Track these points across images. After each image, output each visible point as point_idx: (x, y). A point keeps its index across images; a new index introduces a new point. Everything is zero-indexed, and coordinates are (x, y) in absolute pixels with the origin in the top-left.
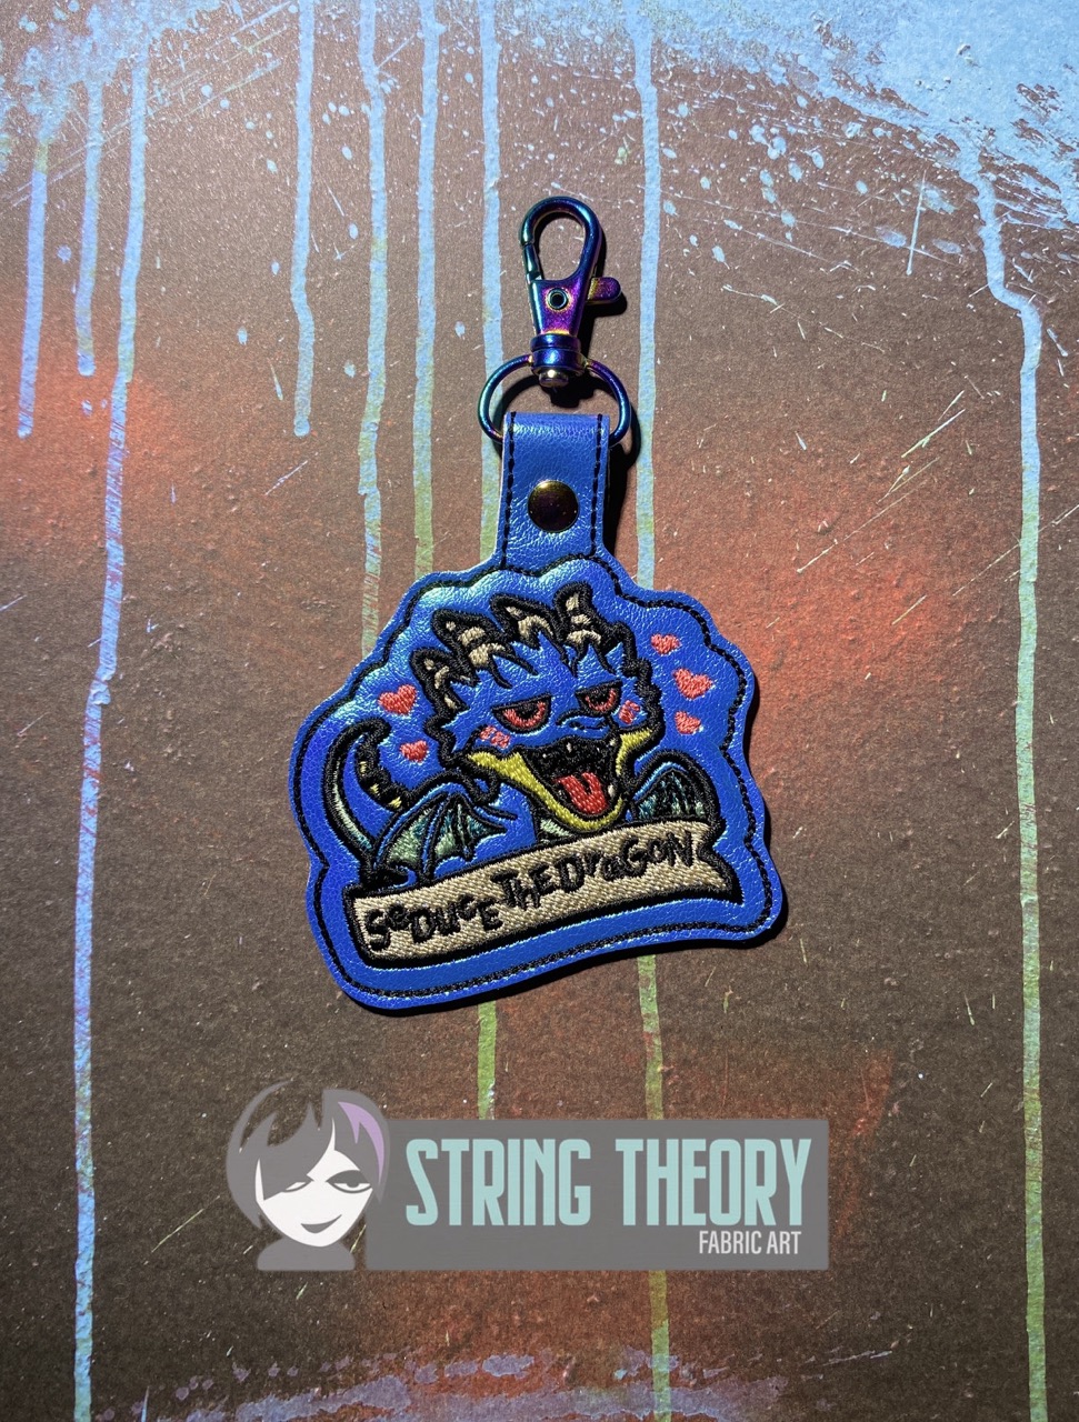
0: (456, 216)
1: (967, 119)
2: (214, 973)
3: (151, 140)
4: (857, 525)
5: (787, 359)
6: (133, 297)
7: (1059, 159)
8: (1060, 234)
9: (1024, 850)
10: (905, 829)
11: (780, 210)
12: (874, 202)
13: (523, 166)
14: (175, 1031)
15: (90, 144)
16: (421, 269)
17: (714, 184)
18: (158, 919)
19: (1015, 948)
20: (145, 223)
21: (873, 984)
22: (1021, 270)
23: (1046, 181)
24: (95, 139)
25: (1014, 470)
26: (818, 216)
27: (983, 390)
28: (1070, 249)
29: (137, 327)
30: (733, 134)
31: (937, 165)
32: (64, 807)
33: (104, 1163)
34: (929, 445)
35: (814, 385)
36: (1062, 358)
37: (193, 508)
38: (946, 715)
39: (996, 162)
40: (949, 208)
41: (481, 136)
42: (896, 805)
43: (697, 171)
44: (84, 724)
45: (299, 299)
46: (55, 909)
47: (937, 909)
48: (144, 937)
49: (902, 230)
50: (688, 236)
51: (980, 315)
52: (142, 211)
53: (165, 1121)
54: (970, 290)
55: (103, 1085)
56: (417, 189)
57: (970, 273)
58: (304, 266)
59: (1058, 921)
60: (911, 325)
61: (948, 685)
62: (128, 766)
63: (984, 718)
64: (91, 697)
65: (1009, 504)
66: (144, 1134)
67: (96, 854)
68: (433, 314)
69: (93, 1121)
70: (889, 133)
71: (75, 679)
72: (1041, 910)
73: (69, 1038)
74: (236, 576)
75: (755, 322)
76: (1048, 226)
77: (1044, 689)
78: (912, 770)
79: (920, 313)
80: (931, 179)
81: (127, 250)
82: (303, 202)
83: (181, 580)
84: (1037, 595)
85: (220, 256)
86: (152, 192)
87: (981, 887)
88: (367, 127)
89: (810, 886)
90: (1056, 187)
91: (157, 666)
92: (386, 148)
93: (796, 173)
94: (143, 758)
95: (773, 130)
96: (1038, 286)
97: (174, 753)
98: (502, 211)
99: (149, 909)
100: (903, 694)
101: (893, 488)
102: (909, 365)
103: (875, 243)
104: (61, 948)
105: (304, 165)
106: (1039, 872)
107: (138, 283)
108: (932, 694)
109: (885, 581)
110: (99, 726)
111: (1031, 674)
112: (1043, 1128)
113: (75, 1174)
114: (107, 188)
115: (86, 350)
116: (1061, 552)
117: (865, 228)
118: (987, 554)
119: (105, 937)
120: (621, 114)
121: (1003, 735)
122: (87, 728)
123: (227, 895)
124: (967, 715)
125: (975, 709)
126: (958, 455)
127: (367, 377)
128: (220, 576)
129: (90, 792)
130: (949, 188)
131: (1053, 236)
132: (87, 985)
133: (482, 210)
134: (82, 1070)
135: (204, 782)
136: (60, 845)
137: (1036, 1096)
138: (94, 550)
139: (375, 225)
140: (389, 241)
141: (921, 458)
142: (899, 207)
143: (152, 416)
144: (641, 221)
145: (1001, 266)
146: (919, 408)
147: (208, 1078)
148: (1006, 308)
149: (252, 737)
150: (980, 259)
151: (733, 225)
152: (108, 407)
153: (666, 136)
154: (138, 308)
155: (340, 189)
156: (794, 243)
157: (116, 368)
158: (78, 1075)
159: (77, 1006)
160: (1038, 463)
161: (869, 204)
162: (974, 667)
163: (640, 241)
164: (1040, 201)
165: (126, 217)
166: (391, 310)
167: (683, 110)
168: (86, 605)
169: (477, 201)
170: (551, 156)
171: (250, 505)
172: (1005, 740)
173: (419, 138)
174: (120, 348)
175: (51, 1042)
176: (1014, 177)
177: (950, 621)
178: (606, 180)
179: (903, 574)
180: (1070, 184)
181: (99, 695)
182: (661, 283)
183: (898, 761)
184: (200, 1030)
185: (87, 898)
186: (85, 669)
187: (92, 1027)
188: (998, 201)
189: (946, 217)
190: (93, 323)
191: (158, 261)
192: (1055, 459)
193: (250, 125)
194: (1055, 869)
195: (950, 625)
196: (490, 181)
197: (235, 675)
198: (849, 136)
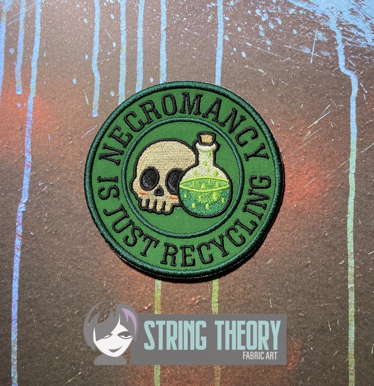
0: (151, 40)
1: (332, 8)
2: (61, 307)
3: (43, 11)
4: (292, 152)
5: (268, 92)
6: (36, 67)
7: (365, 23)
8: (365, 49)
9: (349, 268)
10: (308, 261)
11: (265, 39)
12: (299, 37)
13: (175, 22)
14: (47, 328)
15: (21, 12)
16: (138, 58)
17: (242, 30)
18: (41, 288)
19: (345, 303)
20: (40, 40)
21: (295, 315)
22: (351, 62)
23: (360, 30)
24: (23, 10)
25: (348, 133)
26: (279, 41)
27: (337, 104)
28: (369, 55)
29: (37, 77)
30: (249, 12)
31: (322, 24)
32: (9, 247)
33: (21, 374)
34: (318, 124)
35: (277, 101)
36: (365, 93)
37: (56, 142)
38: (323, 220)
39: (343, 23)
40: (326, 40)
41: (160, 12)
42: (305, 252)
43: (236, 25)
44: (16, 218)
45: (95, 68)
46: (5, 284)
47: (318, 289)
48: (37, 294)
49: (309, 47)
50: (233, 48)
51: (336, 78)
52: (39, 36)
53: (43, 360)
54: (333, 69)
55: (21, 346)
56: (137, 30)
57: (333, 63)
58: (97, 57)
59: (362, 294)
60: (312, 81)
61: (323, 209)
62: (32, 233)
63: (336, 221)
64: (19, 209)
65: (346, 145)
66: (35, 364)
67: (20, 264)
68: (142, 74)
69: (17, 359)
70: (305, 13)
71: (13, 202)
72: (355, 290)
73: (10, 329)
74: (71, 166)
75: (256, 79)
76: (361, 46)
77: (358, 211)
78: (310, 240)
79: (315, 77)
80: (320, 29)
81: (34, 50)
82: (97, 34)
83: (51, 167)
84: (355, 178)
85: (67, 53)
86: (43, 29)
87: (334, 282)
88: (119, 8)
89: (274, 280)
90: (364, 33)
91: (42, 198)
92: (126, 15)
93: (272, 26)
94: (37, 230)
95: (264, 11)
96: (357, 67)
97: (48, 229)
98: (167, 38)
99: (38, 284)
100: (308, 212)
101: (305, 139)
102: (311, 95)
103: (299, 51)
104: (7, 298)
105: (97, 20)
106: (355, 277)
107: (38, 62)
108: (318, 212)
109: (302, 172)
110: (22, 219)
111: (353, 205)
112: (355, 368)
113: (11, 378)
114: (27, 28)
115: (19, 85)
116: (364, 163)
117: (296, 46)
118: (338, 163)
119: (23, 294)
120: (210, 4)
121: (342, 227)
122: (17, 219)
123: (66, 280)
124: (330, 220)
125: (333, 218)
126: (328, 127)
127: (119, 96)
128: (65, 166)
129: (18, 242)
130: (326, 32)
131: (362, 50)
132: (16, 311)
133: (160, 38)
134: (14, 341)
135: (58, 240)
136: (7, 261)
137: (353, 356)
138: (21, 156)
139: (122, 42)
140: (127, 48)
141: (315, 128)
142: (308, 39)
143: (42, 109)
144: (216, 43)
145: (344, 60)
146: (314, 110)
147: (59, 345)
148: (346, 75)
149: (76, 223)
150: (337, 58)
151: (249, 44)
152: (26, 106)
153: (225, 12)
154: (38, 71)
155: (110, 29)
156: (271, 51)
157: (29, 92)
158: (12, 343)
159: (13, 318)
160: (356, 131)
161: (297, 38)
162: (333, 203)
163: (216, 49)
164: (358, 37)
165: (34, 38)
166: (127, 73)
167: (232, 3)
168: (18, 176)
169: (158, 34)
170: (185, 19)
171: (76, 141)
172: (344, 229)
173: (138, 12)
174: (31, 85)
175: (3, 331)
176: (349, 29)
177: (324, 187)
178: (204, 28)
179: (308, 169)
180: (369, 32)
181: (22, 207)
182: (223, 65)
183: (305, 236)
184: (56, 327)
185: (17, 280)
186: (17, 198)
187: (18, 326)
188: (343, 37)
189: (325, 43)
190: (22, 76)
191: (45, 54)
192: (362, 129)
193: (78, 6)
194: (361, 275)
195: (324, 188)
196: (163, 28)
197: (70, 201)
198: (291, 13)
